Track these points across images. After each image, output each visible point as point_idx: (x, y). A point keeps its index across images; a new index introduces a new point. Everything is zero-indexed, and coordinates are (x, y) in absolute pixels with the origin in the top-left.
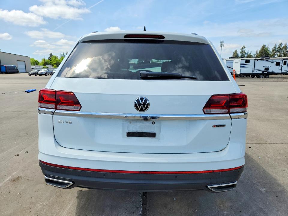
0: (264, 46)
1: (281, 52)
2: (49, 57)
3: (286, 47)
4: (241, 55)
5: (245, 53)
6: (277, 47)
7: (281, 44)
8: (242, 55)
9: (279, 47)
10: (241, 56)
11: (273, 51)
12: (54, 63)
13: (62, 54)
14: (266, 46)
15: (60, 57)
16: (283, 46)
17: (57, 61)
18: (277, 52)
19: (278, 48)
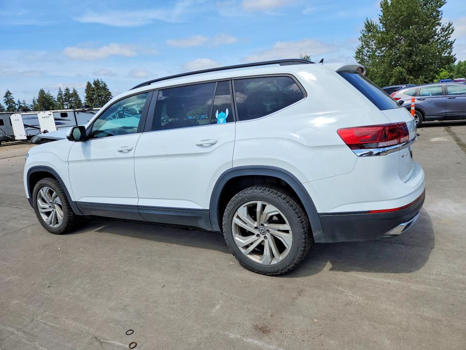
0: (42, 92)
1: (71, 101)
3: (76, 93)
4: (7, 106)
5: (14, 103)
6: (63, 93)
7: (67, 89)
8: (10, 107)
9: (66, 94)
10: (8, 108)
11: (59, 99)
14: (46, 92)
16: (71, 92)
18: (65, 101)
19: (65, 96)
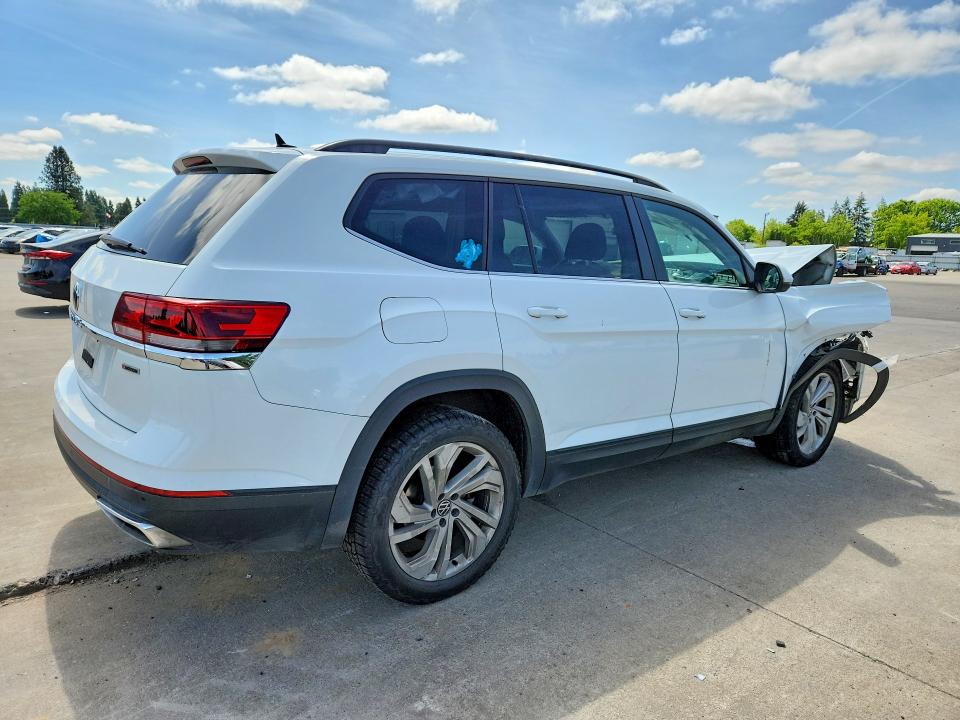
2: (794, 216)
12: (803, 233)
13: (841, 203)
15: (832, 215)
17: (816, 228)
